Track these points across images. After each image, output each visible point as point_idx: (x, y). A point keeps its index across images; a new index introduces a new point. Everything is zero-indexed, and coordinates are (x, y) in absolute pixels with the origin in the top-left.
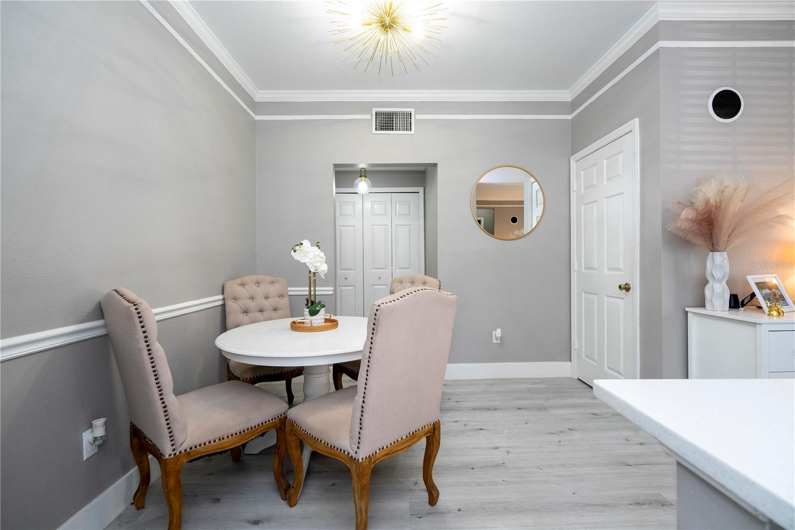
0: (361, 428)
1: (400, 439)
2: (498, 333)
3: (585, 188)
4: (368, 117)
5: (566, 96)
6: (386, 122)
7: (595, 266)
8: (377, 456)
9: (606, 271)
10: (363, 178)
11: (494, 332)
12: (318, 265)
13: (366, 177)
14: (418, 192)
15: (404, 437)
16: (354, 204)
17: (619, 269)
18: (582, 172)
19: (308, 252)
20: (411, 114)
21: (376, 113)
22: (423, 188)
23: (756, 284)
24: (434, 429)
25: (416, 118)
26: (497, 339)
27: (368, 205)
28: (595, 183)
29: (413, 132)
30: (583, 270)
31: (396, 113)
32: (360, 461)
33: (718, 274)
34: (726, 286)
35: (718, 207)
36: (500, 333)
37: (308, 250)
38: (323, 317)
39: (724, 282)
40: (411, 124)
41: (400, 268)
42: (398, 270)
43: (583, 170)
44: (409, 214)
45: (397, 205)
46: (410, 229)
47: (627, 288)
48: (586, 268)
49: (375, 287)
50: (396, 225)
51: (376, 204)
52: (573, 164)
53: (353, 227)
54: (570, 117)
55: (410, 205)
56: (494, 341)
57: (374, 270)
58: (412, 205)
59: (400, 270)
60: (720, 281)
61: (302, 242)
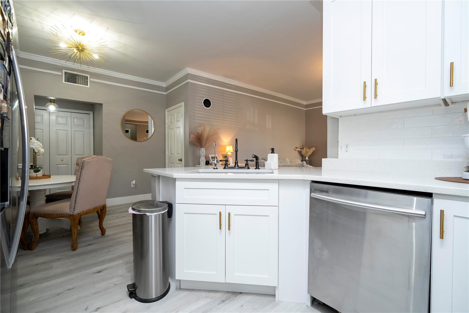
0: (75, 203)
1: (90, 209)
2: (134, 182)
3: (170, 123)
4: (60, 74)
5: (164, 85)
6: (72, 78)
7: (173, 153)
8: (82, 214)
9: (176, 155)
10: (52, 103)
11: (132, 182)
12: (40, 149)
13: (54, 103)
14: (89, 114)
15: (92, 209)
16: (43, 116)
17: (179, 154)
18: (169, 116)
19: (35, 143)
20: (87, 77)
21: (65, 73)
22: (92, 112)
23: (211, 157)
24: (104, 207)
25: (91, 80)
26: (133, 185)
27: (53, 117)
28: (173, 122)
29: (88, 86)
30: (170, 155)
31: (78, 75)
32: (75, 214)
33: (202, 154)
34: (204, 158)
35: (201, 135)
36: (135, 182)
37: (35, 142)
38: (42, 173)
39: (204, 157)
40: (87, 82)
41: (76, 155)
42: (75, 156)
43: (170, 116)
44: (84, 125)
45: (75, 120)
46: (84, 133)
47: (181, 160)
48: (170, 154)
49: (59, 166)
50: (74, 131)
51: (59, 118)
52: (166, 113)
53: (42, 130)
54: (165, 93)
55: (84, 121)
56: (132, 186)
57: (58, 156)
58: (85, 120)
59: (77, 156)
60: (203, 157)
61: (31, 138)
